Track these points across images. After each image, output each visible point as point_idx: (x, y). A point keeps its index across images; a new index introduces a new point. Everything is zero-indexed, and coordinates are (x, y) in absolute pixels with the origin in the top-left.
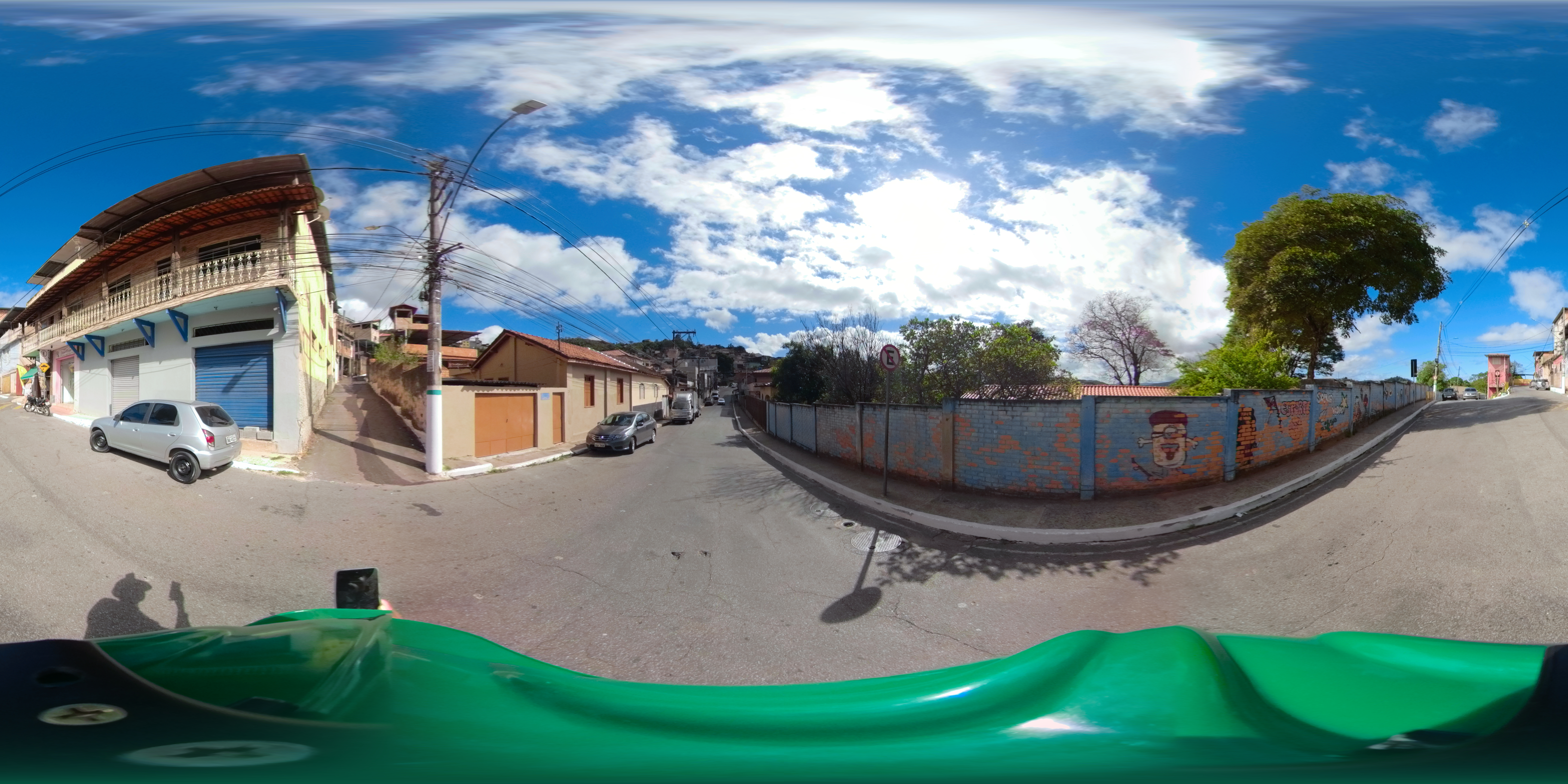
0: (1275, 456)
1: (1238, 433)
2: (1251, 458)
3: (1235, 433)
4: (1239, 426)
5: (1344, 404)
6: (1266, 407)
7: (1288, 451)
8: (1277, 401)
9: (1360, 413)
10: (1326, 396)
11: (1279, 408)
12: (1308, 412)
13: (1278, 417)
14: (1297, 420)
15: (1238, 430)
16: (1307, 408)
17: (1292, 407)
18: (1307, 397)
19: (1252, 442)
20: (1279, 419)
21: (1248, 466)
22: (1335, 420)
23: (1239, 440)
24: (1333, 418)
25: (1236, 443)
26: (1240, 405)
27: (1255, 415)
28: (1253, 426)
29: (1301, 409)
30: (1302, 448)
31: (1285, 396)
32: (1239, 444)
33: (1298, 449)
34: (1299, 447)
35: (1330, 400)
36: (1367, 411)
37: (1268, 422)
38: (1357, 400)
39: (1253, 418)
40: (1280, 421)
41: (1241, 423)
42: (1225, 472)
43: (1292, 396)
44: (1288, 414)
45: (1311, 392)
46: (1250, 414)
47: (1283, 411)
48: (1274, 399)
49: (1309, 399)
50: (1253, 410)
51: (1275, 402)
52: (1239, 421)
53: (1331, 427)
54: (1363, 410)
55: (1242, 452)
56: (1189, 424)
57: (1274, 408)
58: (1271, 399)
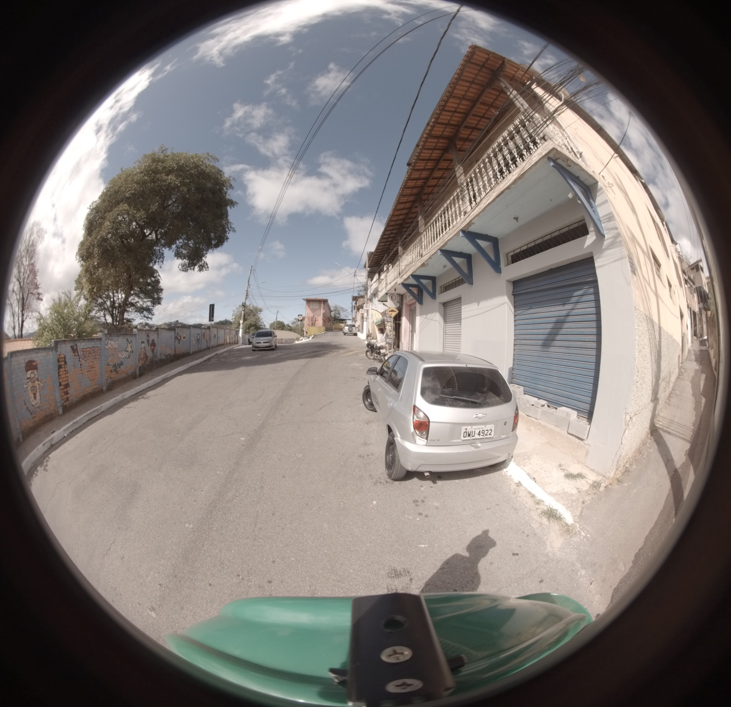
0: (81, 395)
1: (59, 375)
2: (68, 396)
3: (57, 376)
4: (59, 369)
5: (129, 349)
6: (72, 354)
7: (89, 390)
8: (78, 348)
9: (147, 357)
10: (112, 343)
11: (80, 354)
12: (99, 356)
13: (79, 361)
14: (91, 364)
15: (59, 373)
16: (98, 353)
17: (88, 352)
18: (98, 344)
19: (67, 382)
20: (80, 363)
21: (68, 402)
22: (122, 364)
23: (61, 380)
24: (119, 362)
25: (58, 384)
26: (58, 353)
27: (67, 361)
28: (66, 369)
29: (93, 354)
30: (98, 388)
31: (83, 344)
32: (60, 385)
33: (95, 389)
34: (95, 387)
35: (116, 346)
36: (154, 355)
37: (74, 366)
38: (143, 345)
39: (66, 363)
40: (81, 365)
41: (60, 367)
42: (58, 408)
43: (87, 343)
44: (85, 359)
45: (100, 339)
46: (64, 359)
47: (82, 356)
48: (77, 346)
49: (99, 346)
50: (65, 356)
51: (77, 349)
52: (59, 365)
53: (118, 369)
54: (150, 354)
55: (63, 390)
56: (39, 369)
57: (76, 354)
58: (75, 347)
